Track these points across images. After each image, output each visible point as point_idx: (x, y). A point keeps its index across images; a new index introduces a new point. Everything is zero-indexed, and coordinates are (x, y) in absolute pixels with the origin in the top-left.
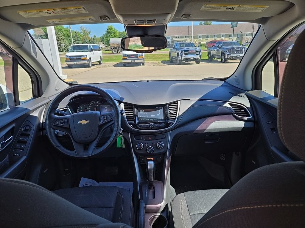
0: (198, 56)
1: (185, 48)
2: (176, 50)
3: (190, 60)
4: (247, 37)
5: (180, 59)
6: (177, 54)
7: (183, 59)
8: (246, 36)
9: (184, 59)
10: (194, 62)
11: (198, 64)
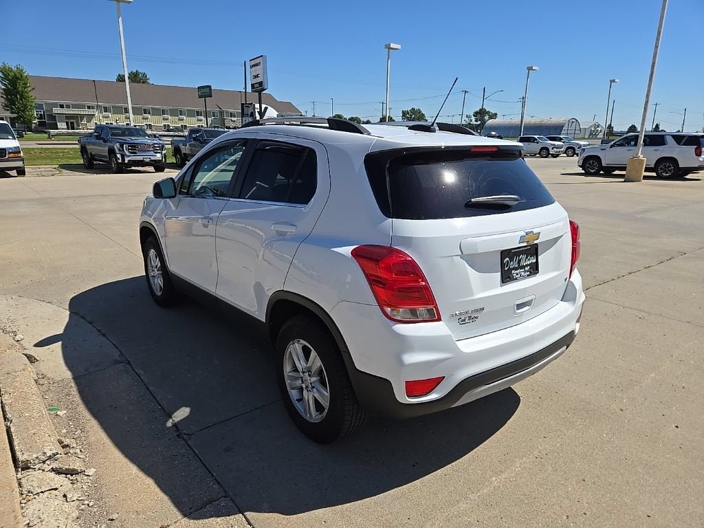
0: (159, 156)
1: (127, 138)
2: (105, 141)
3: (142, 163)
4: (233, 119)
5: (120, 161)
6: (107, 149)
7: (126, 162)
8: (231, 117)
9: (129, 161)
10: (151, 169)
11: (162, 173)
